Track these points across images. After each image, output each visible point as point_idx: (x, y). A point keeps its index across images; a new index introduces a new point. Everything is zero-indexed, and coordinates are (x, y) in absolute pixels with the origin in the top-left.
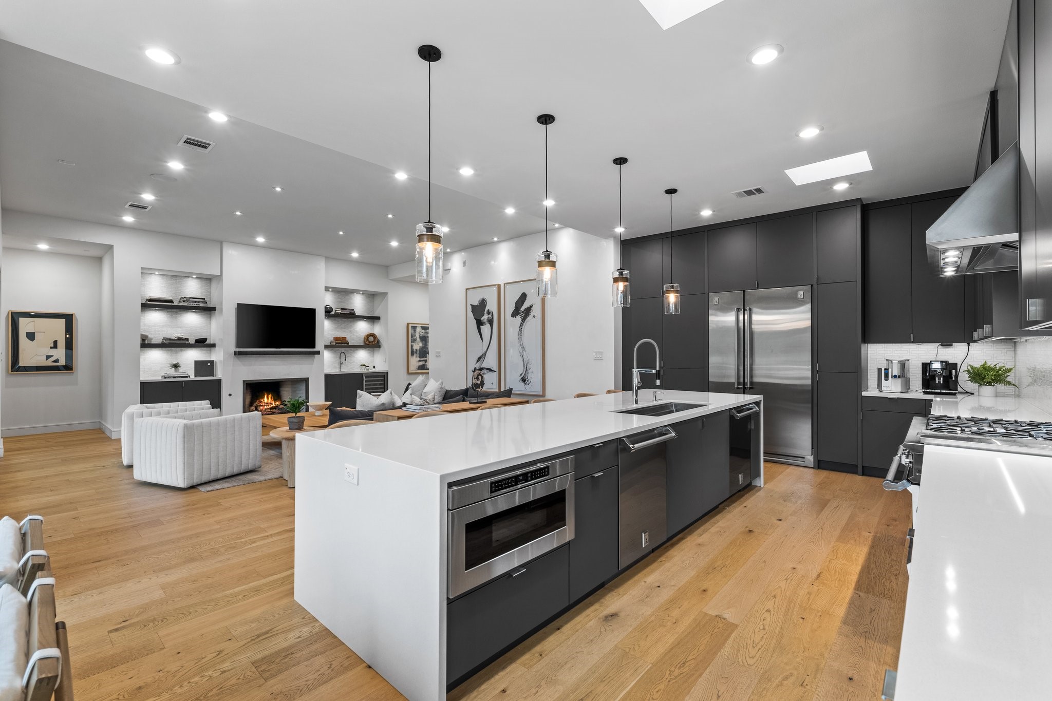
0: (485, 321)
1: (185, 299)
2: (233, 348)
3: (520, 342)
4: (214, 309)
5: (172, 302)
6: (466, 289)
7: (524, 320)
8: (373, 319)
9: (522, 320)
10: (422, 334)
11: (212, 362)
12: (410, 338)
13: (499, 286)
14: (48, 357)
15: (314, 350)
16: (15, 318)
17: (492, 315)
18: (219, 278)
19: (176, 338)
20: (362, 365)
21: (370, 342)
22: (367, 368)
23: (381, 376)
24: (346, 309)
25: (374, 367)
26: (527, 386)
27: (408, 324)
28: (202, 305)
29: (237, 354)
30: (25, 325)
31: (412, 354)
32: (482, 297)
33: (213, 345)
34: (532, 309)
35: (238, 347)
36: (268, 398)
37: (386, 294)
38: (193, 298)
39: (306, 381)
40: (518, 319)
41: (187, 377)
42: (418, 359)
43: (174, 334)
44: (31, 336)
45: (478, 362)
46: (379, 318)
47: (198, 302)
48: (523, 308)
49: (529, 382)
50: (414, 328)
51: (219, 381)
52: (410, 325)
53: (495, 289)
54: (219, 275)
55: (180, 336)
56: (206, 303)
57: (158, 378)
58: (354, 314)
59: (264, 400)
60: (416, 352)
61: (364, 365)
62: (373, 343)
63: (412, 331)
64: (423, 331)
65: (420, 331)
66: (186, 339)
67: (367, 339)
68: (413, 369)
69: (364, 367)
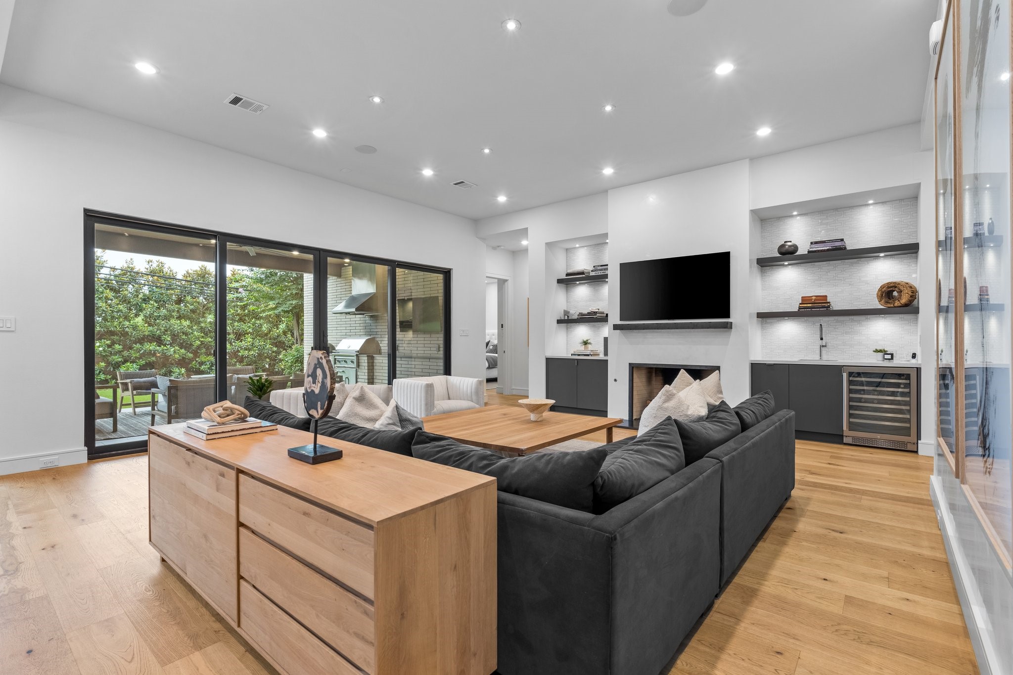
8: (901, 251)
15: (727, 321)
18: (605, 236)
19: (587, 313)
20: (877, 351)
22: (887, 356)
24: (824, 242)
29: (620, 326)
35: (622, 319)
46: (915, 247)
55: (595, 309)
58: (842, 248)
61: (880, 351)
62: (902, 303)
67: (882, 296)
69: (881, 354)
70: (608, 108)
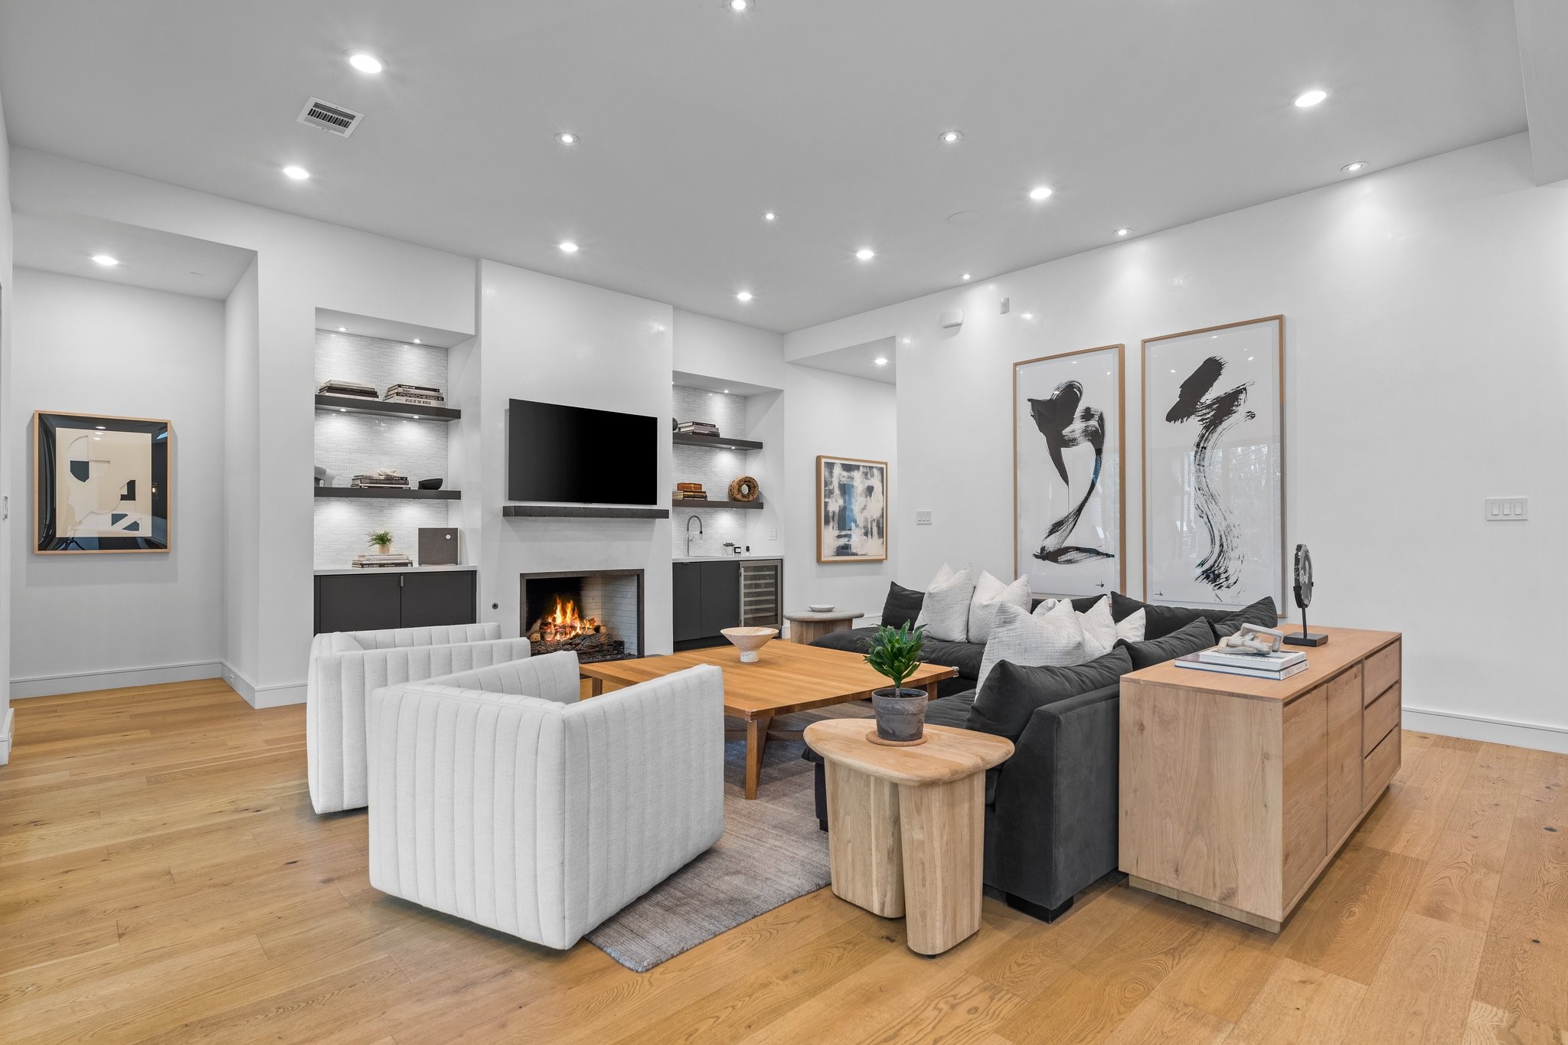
0: (1077, 434)
1: (400, 389)
2: (501, 500)
3: (1200, 483)
4: (456, 414)
5: (374, 394)
6: (1016, 365)
7: (1212, 425)
8: (747, 447)
9: (1207, 428)
10: (844, 480)
11: (454, 532)
12: (822, 489)
13: (1121, 348)
14: (116, 518)
15: (654, 507)
16: (47, 427)
17: (1101, 419)
18: (471, 340)
19: (382, 478)
20: (727, 545)
21: (743, 496)
22: (737, 550)
23: (768, 568)
24: (702, 424)
25: (748, 549)
26: (1224, 593)
27: (819, 459)
28: (434, 404)
29: (507, 512)
30: (70, 444)
31: (827, 522)
32: (1064, 380)
33: (456, 495)
34: (1242, 396)
35: (512, 496)
36: (564, 613)
37: (778, 393)
38: (417, 388)
39: (638, 575)
40: (1193, 426)
41: (405, 564)
42: (837, 532)
43: (378, 468)
44: (81, 470)
45: (1051, 532)
46: (758, 446)
47: (427, 397)
48: (1209, 397)
49: (1231, 581)
50: (830, 466)
51: (472, 575)
52: (823, 461)
53: (1112, 357)
54: (473, 333)
55: (389, 472)
56: (443, 399)
57: (346, 567)
58: (716, 435)
59: (554, 620)
60: (833, 518)
61: (731, 545)
62: (751, 498)
63: (827, 474)
64: (845, 474)
65: (840, 474)
66: (402, 478)
67: (739, 490)
68: (828, 553)
69: (731, 549)
70: (770, 217)
